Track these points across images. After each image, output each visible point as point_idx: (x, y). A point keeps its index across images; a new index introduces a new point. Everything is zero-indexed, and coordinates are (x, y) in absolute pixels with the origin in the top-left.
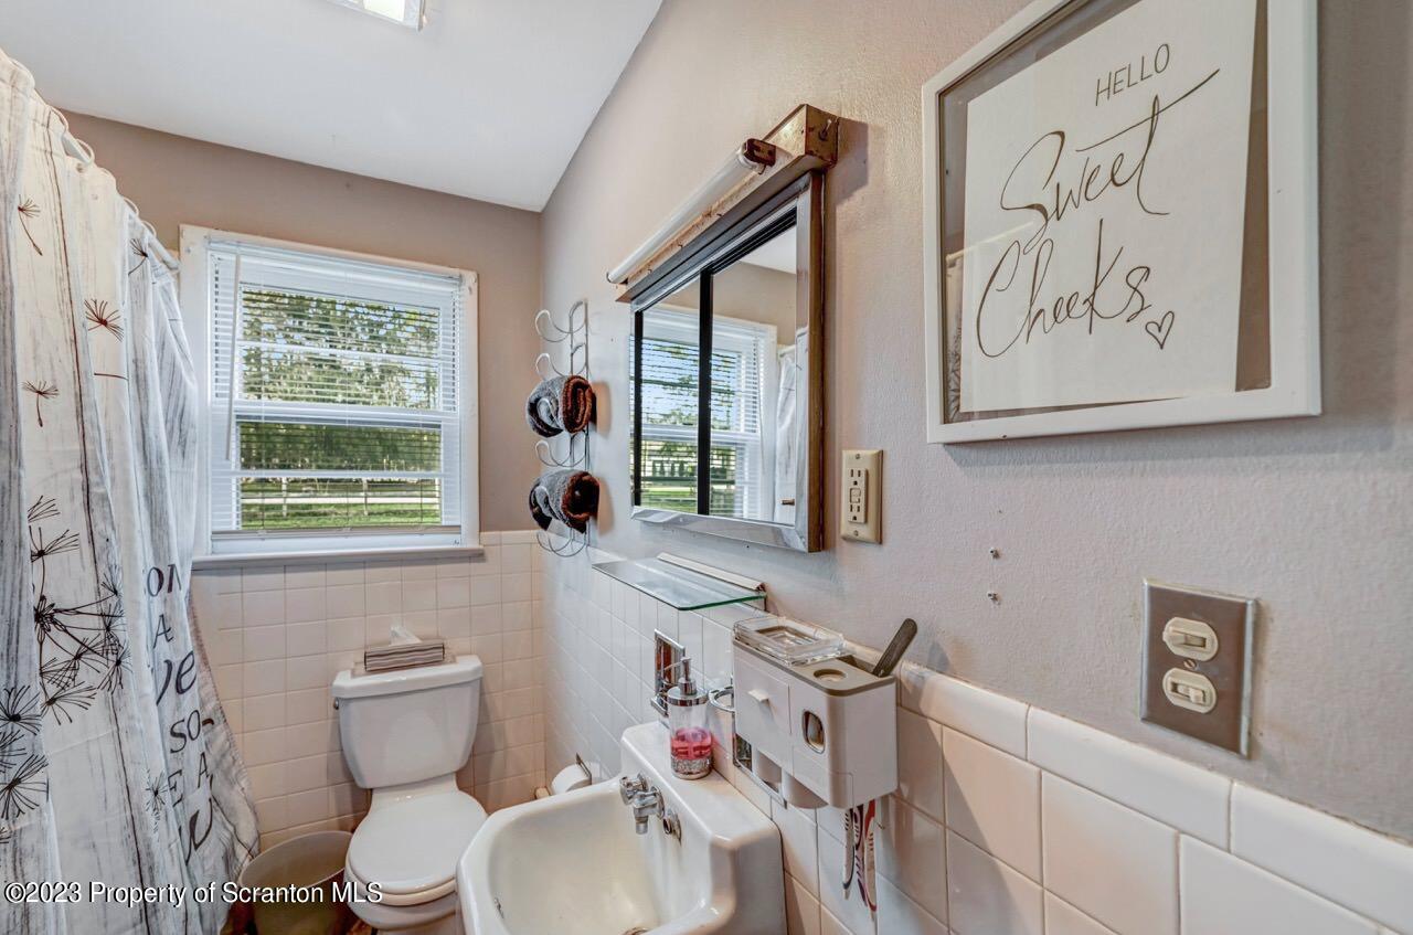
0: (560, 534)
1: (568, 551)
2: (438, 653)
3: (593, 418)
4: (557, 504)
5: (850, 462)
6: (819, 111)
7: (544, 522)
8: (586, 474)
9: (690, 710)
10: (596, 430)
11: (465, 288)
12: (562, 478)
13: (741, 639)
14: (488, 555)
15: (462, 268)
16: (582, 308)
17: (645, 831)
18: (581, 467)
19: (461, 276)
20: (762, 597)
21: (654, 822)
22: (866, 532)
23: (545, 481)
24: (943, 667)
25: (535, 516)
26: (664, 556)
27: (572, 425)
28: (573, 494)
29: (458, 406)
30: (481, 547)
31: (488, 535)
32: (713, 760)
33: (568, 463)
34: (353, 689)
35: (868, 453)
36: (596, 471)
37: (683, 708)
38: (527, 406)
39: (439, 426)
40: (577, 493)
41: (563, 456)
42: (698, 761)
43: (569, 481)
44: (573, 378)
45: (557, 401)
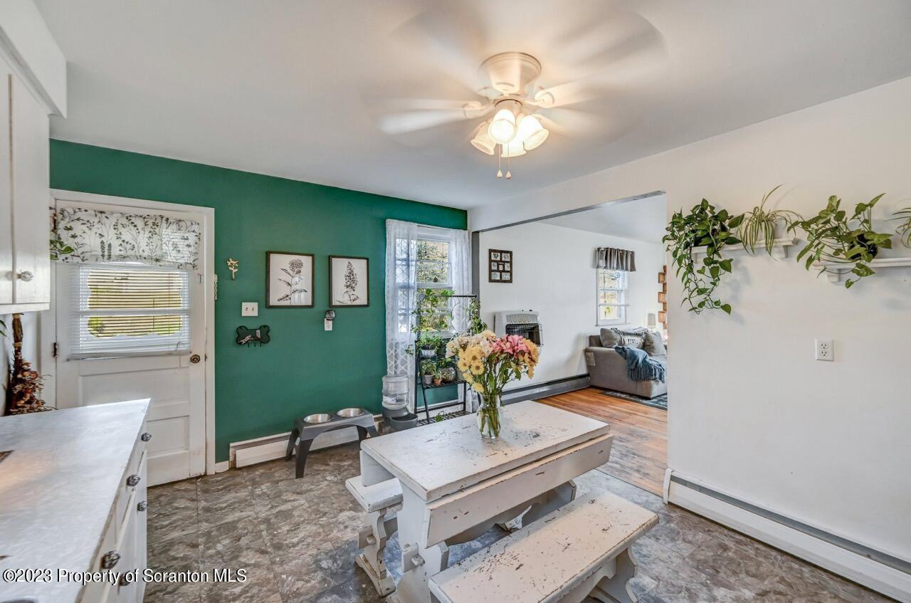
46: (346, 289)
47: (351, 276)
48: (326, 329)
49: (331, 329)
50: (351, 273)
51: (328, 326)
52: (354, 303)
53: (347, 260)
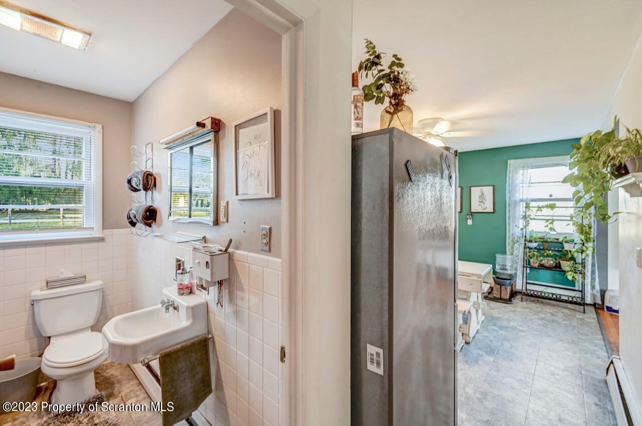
0: (141, 229)
1: (144, 235)
2: (83, 279)
3: (155, 185)
4: (139, 217)
5: (222, 204)
6: (215, 118)
7: (133, 224)
8: (152, 206)
9: (184, 276)
10: (156, 190)
11: (97, 131)
12: (142, 208)
13: (195, 249)
14: (106, 239)
15: (94, 123)
16: (150, 145)
17: (168, 312)
18: (150, 204)
19: (95, 126)
20: (204, 239)
21: (171, 309)
22: (225, 220)
23: (134, 209)
24: (237, 248)
25: (130, 222)
26: (179, 232)
27: (146, 189)
28: (146, 214)
29: (92, 179)
30: (104, 236)
31: (107, 231)
32: (191, 290)
33: (144, 202)
34: (42, 295)
35: (225, 202)
36: (156, 205)
37: (182, 275)
38: (126, 181)
39: (83, 187)
40: (148, 213)
41: (142, 200)
42: (186, 290)
43: (144, 209)
44: (146, 172)
45: (140, 180)
46: (479, 203)
47: (482, 195)
48: (468, 224)
49: (471, 224)
50: (483, 194)
51: (470, 222)
52: (484, 211)
53: (479, 188)
